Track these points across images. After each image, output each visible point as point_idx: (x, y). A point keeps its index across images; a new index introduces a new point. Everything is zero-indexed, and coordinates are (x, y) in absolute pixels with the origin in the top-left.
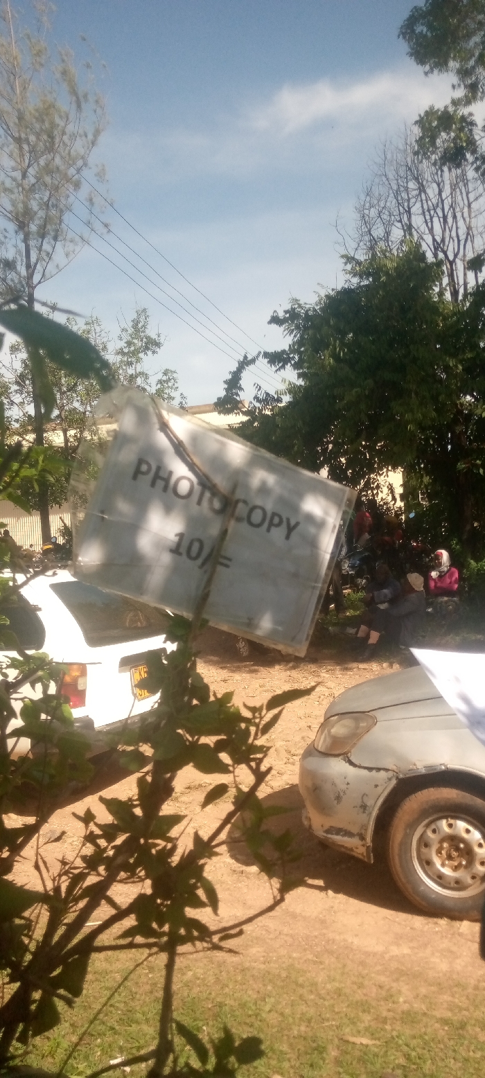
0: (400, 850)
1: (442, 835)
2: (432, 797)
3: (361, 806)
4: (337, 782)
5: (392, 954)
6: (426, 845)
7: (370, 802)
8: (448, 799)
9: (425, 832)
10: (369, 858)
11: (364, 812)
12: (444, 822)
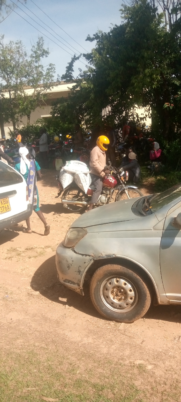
0: (95, 291)
1: (114, 285)
2: (109, 269)
3: (78, 271)
4: (68, 260)
5: (83, 342)
6: (107, 289)
7: (82, 270)
8: (117, 270)
9: (106, 283)
10: (82, 293)
11: (79, 274)
12: (115, 279)
